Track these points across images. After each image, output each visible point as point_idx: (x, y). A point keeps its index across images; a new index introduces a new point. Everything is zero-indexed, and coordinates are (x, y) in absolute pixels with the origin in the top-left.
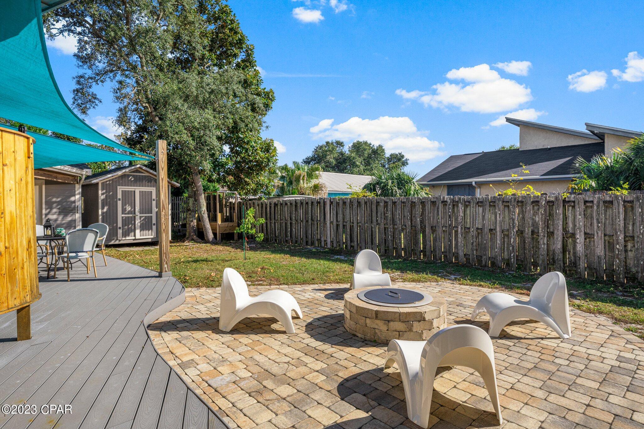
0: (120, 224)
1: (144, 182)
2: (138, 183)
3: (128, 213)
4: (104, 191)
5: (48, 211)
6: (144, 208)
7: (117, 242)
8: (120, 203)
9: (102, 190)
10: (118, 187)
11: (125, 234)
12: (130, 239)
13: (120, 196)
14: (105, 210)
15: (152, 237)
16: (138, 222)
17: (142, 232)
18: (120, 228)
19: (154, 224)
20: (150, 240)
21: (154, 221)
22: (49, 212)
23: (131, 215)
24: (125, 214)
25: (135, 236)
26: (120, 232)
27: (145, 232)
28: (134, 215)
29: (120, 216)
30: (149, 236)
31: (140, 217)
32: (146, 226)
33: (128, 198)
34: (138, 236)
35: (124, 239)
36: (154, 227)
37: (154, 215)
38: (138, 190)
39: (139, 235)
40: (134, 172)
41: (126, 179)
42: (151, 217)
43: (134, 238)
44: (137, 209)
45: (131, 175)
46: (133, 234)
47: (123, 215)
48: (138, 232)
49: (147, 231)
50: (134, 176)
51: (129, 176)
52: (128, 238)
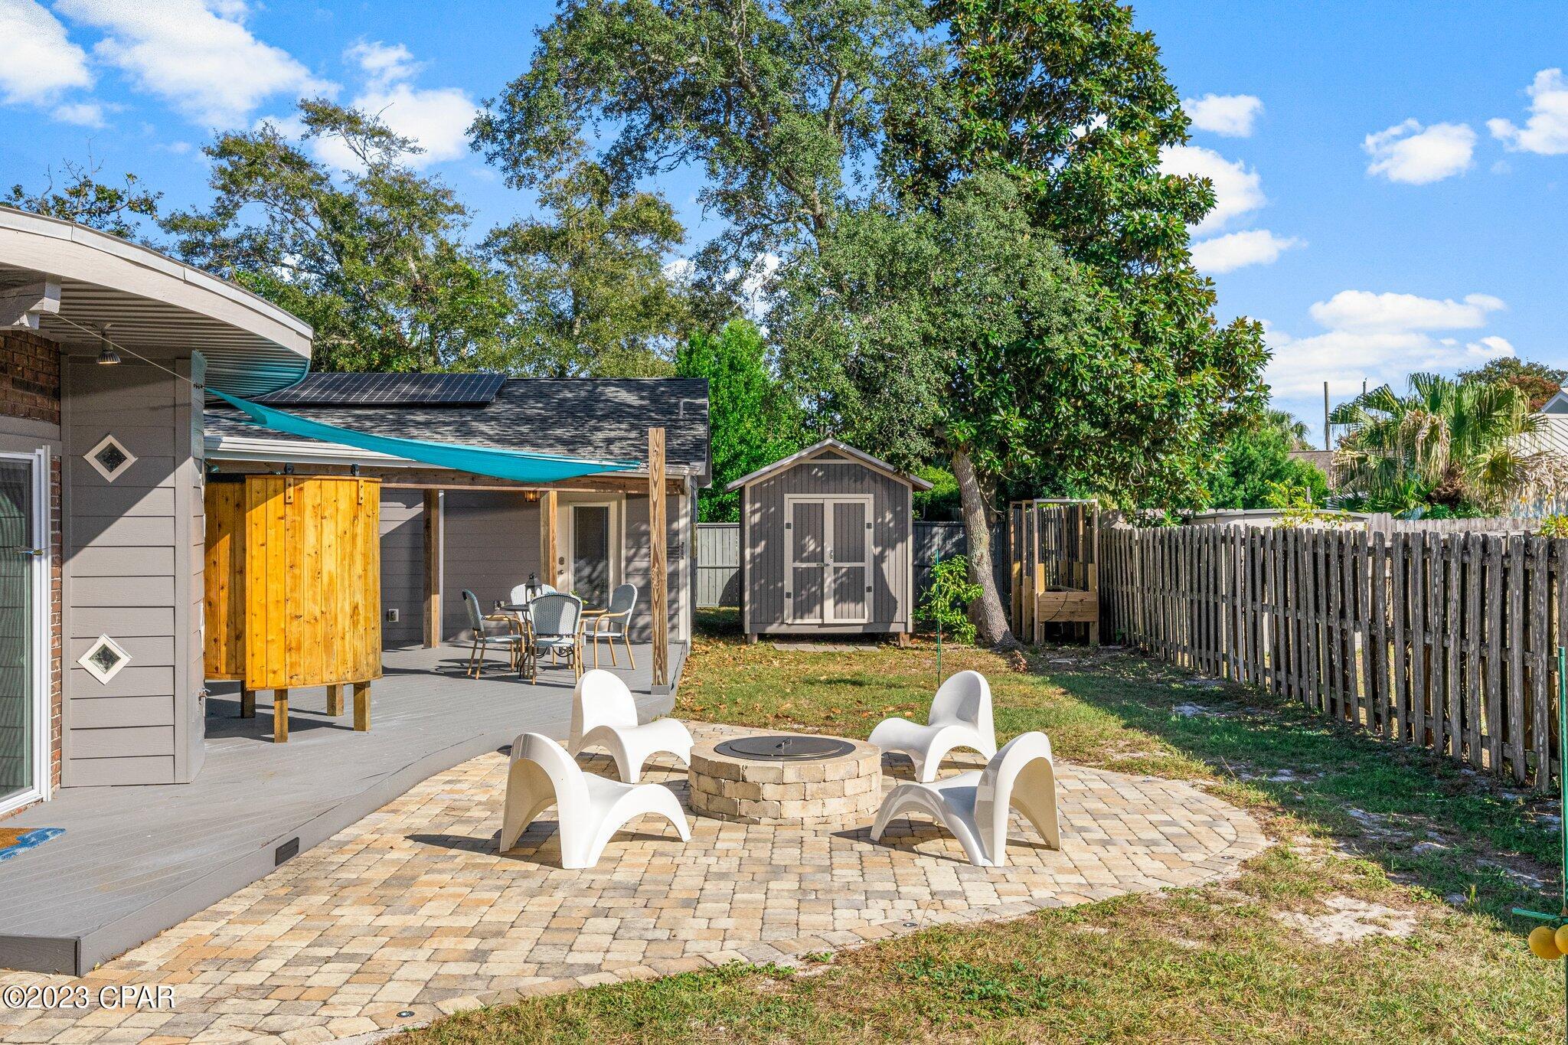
0: (788, 585)
1: (846, 479)
2: (832, 483)
3: (808, 560)
4: (757, 505)
5: (633, 551)
6: (845, 546)
7: (784, 630)
8: (789, 535)
9: (753, 502)
10: (786, 496)
11: (802, 609)
12: (809, 623)
13: (789, 517)
14: (758, 550)
15: (865, 621)
16: (829, 580)
17: (839, 606)
18: (789, 595)
19: (869, 589)
20: (859, 630)
21: (869, 581)
22: (635, 555)
23: (814, 565)
24: (802, 561)
25: (822, 617)
26: (789, 603)
27: (846, 606)
28: (821, 564)
29: (789, 565)
30: (858, 616)
31: (836, 570)
32: (849, 590)
33: (809, 520)
34: (829, 618)
35: (798, 621)
36: (869, 596)
37: (868, 565)
38: (829, 501)
39: (831, 614)
40: (821, 457)
41: (805, 475)
42: (863, 568)
43: (819, 621)
44: (829, 548)
45: (815, 466)
46: (818, 608)
47: (798, 564)
48: (829, 604)
49: (852, 605)
50: (821, 467)
51: (810, 467)
52: (806, 621)
